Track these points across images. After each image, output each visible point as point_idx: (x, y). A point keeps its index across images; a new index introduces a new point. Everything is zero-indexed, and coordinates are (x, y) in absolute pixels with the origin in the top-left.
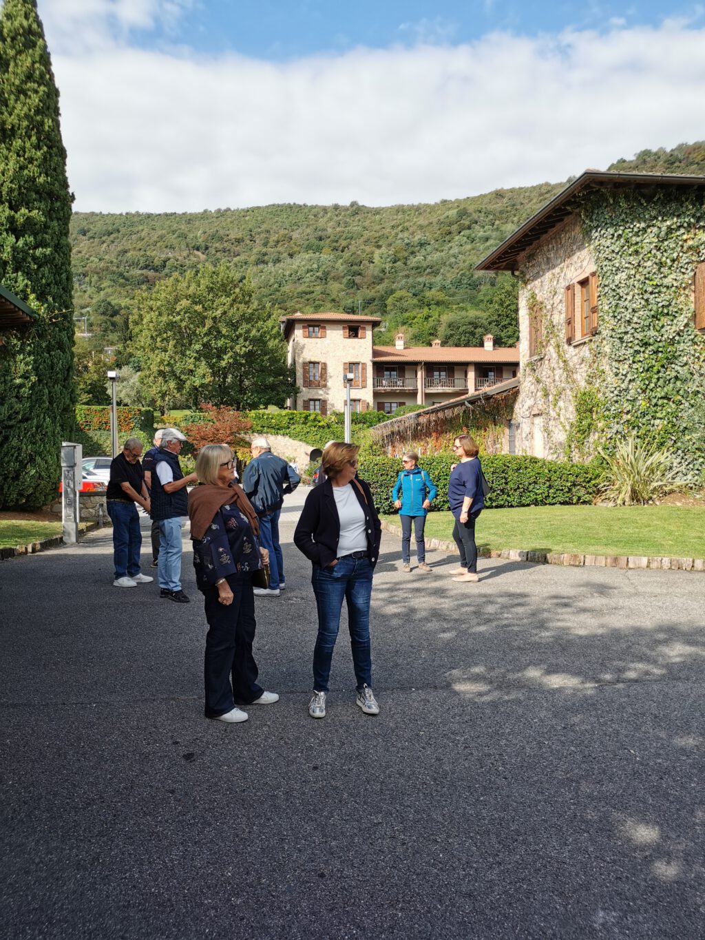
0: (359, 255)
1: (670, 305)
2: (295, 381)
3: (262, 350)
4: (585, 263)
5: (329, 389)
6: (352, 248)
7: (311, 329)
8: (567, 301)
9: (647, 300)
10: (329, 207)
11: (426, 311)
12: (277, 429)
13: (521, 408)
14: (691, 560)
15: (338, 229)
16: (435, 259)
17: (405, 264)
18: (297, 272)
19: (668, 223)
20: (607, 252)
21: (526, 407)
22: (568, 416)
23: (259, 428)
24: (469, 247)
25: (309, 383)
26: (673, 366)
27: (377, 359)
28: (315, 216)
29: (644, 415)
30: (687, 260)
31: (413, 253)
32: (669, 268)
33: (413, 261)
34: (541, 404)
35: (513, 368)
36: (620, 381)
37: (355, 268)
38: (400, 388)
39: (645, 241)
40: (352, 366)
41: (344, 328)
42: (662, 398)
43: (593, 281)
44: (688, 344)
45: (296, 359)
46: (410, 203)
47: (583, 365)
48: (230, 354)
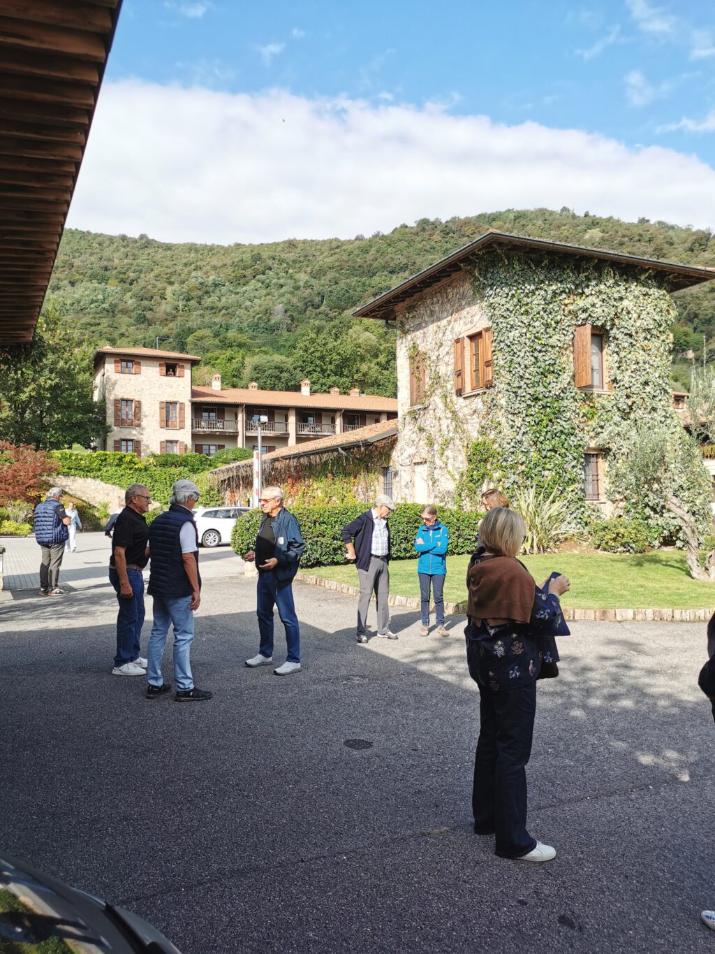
0: (149, 290)
1: (555, 364)
2: (105, 418)
3: (69, 384)
4: (476, 319)
5: (143, 429)
6: (142, 283)
7: (124, 364)
8: (456, 353)
9: (536, 358)
10: (115, 237)
11: (229, 353)
12: (87, 471)
13: (399, 456)
14: (671, 610)
15: (126, 261)
16: (230, 301)
17: (199, 303)
18: (79, 302)
19: (554, 287)
20: (503, 310)
21: (406, 455)
22: (457, 465)
23: (65, 470)
24: (264, 292)
25: (120, 422)
26: (559, 420)
27: (195, 399)
28: (100, 244)
29: (536, 465)
30: (568, 323)
31: (207, 292)
32: (554, 330)
33: (208, 301)
34: (424, 453)
35: (332, 414)
36: (515, 434)
37: (146, 303)
38: (220, 430)
39: (534, 303)
40: (168, 406)
41: (161, 365)
42: (550, 450)
43: (486, 336)
44: (570, 401)
45: (107, 395)
46: (203, 243)
47: (474, 417)
48: (31, 387)
